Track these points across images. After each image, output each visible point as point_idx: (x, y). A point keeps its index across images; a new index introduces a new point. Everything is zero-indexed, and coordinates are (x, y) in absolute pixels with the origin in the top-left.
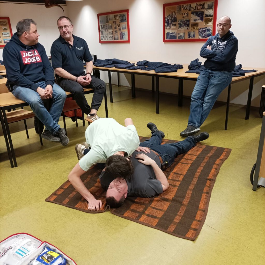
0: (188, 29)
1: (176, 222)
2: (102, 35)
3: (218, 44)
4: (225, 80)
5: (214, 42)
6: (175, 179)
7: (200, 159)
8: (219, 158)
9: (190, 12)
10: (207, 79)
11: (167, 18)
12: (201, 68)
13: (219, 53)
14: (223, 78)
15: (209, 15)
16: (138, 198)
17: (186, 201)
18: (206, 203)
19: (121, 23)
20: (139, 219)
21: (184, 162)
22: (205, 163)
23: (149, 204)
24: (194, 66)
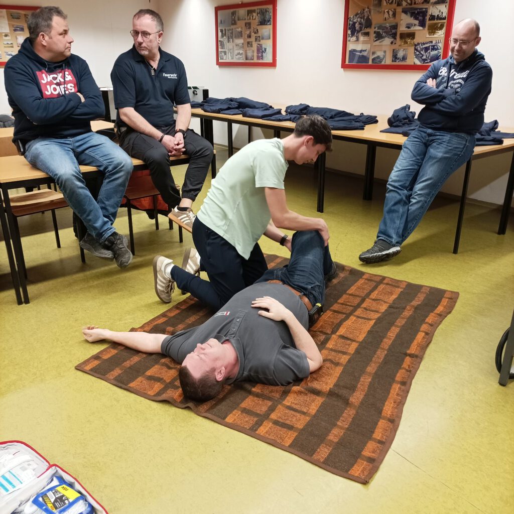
0: (394, 43)
1: (333, 442)
2: (222, 48)
3: (451, 76)
4: (459, 151)
5: (443, 72)
6: (340, 349)
7: (395, 310)
8: (434, 310)
9: (399, 10)
10: (422, 147)
11: (352, 20)
12: (414, 124)
13: (450, 95)
14: (455, 146)
15: (438, 15)
16: (258, 385)
17: (357, 398)
18: (398, 405)
19: (260, 26)
20: (256, 430)
21: (362, 316)
22: (405, 320)
23: (280, 398)
24: (399, 121)
